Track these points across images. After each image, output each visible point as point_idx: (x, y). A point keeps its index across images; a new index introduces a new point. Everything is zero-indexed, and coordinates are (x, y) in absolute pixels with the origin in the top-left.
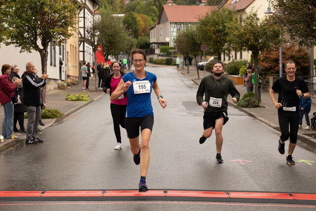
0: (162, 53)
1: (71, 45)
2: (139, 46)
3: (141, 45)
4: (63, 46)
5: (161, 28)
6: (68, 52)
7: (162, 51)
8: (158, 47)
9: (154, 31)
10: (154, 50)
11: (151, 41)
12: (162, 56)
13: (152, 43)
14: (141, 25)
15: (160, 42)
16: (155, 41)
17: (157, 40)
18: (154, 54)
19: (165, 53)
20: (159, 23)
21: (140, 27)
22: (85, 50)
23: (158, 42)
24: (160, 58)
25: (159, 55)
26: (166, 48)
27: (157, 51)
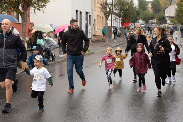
0: (171, 23)
1: (98, 15)
2: (159, 19)
3: (160, 18)
4: (90, 16)
5: (172, 8)
6: (95, 20)
7: (171, 21)
8: (170, 20)
9: (168, 10)
10: (167, 21)
11: (166, 16)
12: (171, 24)
13: (166, 17)
14: (163, 6)
15: (171, 16)
16: (168, 16)
17: (169, 15)
18: (167, 23)
19: (173, 23)
20: (170, 5)
21: (162, 7)
22: (113, 19)
23: (170, 16)
24: (170, 26)
25: (170, 24)
26: (174, 20)
27: (169, 22)
